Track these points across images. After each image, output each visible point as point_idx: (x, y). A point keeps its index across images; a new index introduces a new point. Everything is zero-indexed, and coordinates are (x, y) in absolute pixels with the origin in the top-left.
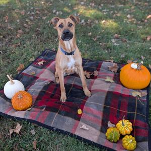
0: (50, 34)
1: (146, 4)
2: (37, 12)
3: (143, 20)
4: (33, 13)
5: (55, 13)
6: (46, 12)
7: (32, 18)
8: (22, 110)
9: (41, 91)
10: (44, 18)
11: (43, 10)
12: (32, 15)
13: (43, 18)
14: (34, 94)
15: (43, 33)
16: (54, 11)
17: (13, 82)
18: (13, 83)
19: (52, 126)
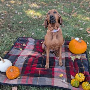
0: (18, 27)
1: (69, 4)
2: (5, 13)
3: (70, 13)
4: (3, 15)
5: (17, 14)
6: (11, 13)
9: (24, 64)
10: (11, 17)
11: (9, 12)
12: (3, 16)
14: (19, 67)
16: (16, 12)
17: (4, 61)
18: (4, 62)
19: (38, 84)
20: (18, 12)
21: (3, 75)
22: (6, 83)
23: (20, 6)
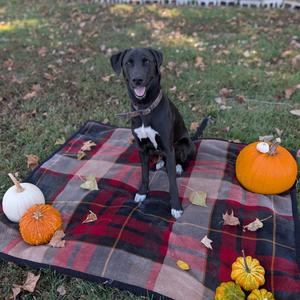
0: (95, 92)
1: (278, 30)
2: (70, 50)
3: (275, 59)
4: (62, 53)
5: (105, 52)
6: (87, 50)
7: (60, 61)
8: (40, 245)
9: (81, 205)
10: (84, 61)
11: (81, 46)
12: (61, 56)
13: (82, 61)
14: (64, 212)
15: (82, 89)
16: (103, 48)
17: (20, 187)
18: (21, 190)
19: (103, 275)
20: (107, 48)
21: (11, 231)
22: (10, 253)
23: (118, 30)
